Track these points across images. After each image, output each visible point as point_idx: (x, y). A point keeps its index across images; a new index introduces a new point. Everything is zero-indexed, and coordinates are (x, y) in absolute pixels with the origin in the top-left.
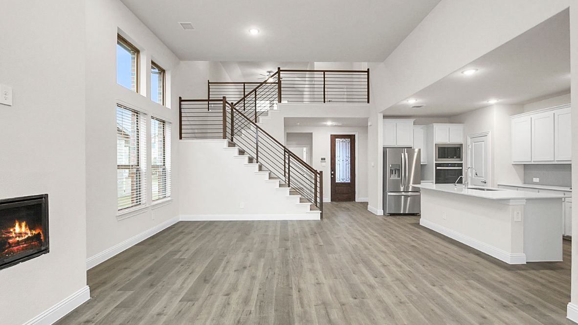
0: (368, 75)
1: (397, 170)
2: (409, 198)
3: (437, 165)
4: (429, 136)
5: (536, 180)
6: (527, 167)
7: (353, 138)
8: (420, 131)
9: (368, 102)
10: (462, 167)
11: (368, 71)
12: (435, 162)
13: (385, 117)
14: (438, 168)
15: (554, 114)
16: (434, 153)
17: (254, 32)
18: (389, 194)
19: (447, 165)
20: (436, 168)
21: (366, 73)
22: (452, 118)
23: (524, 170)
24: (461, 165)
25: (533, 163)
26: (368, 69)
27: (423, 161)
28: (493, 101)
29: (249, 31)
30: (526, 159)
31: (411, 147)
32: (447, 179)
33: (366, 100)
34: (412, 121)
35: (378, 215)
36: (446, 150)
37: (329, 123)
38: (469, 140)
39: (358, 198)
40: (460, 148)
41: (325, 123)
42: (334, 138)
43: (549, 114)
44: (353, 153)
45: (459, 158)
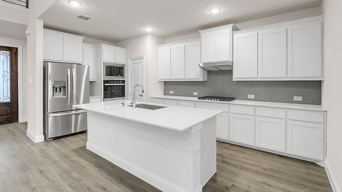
1: (62, 87)
3: (105, 82)
4: (98, 54)
5: (172, 92)
6: (166, 83)
9: (27, 7)
10: (125, 83)
12: (103, 79)
14: (105, 84)
15: (185, 45)
16: (102, 71)
19: (114, 81)
20: (104, 84)
22: (116, 42)
23: (165, 86)
24: (123, 82)
25: (171, 80)
27: (92, 78)
28: (149, 29)
30: (167, 78)
31: (81, 64)
32: (113, 93)
33: (25, 4)
36: (112, 68)
38: (130, 61)
40: (123, 68)
43: (182, 45)
44: (15, 68)
45: (122, 75)
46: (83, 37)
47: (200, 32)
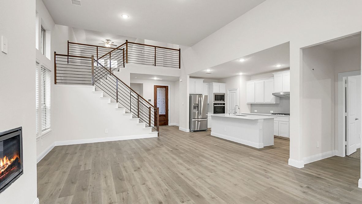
0: (180, 52)
1: (197, 107)
2: (199, 122)
3: (215, 104)
4: (210, 88)
5: (256, 111)
6: (252, 105)
7: (167, 88)
8: (206, 86)
9: (180, 68)
10: (225, 105)
11: (180, 50)
12: (213, 103)
13: (190, 77)
14: (215, 106)
15: (264, 81)
16: (213, 98)
17: (125, 17)
18: (193, 120)
19: (219, 104)
21: (179, 51)
22: (220, 80)
23: (251, 106)
24: (224, 104)
25: (255, 103)
26: (180, 49)
28: (241, 74)
29: (122, 16)
30: (252, 101)
31: (201, 94)
32: (217, 111)
33: (178, 67)
34: (202, 80)
35: (187, 132)
36: (216, 96)
37: (155, 78)
39: (170, 124)
40: (224, 95)
41: (153, 78)
42: (156, 87)
43: (262, 81)
44: (167, 97)
45: (224, 100)
46: (203, 80)
47: (274, 73)
